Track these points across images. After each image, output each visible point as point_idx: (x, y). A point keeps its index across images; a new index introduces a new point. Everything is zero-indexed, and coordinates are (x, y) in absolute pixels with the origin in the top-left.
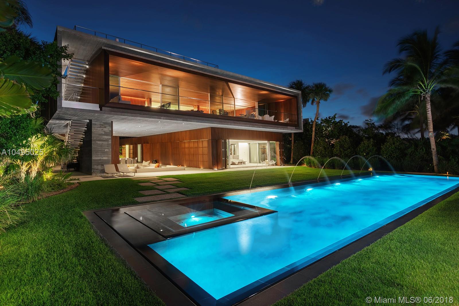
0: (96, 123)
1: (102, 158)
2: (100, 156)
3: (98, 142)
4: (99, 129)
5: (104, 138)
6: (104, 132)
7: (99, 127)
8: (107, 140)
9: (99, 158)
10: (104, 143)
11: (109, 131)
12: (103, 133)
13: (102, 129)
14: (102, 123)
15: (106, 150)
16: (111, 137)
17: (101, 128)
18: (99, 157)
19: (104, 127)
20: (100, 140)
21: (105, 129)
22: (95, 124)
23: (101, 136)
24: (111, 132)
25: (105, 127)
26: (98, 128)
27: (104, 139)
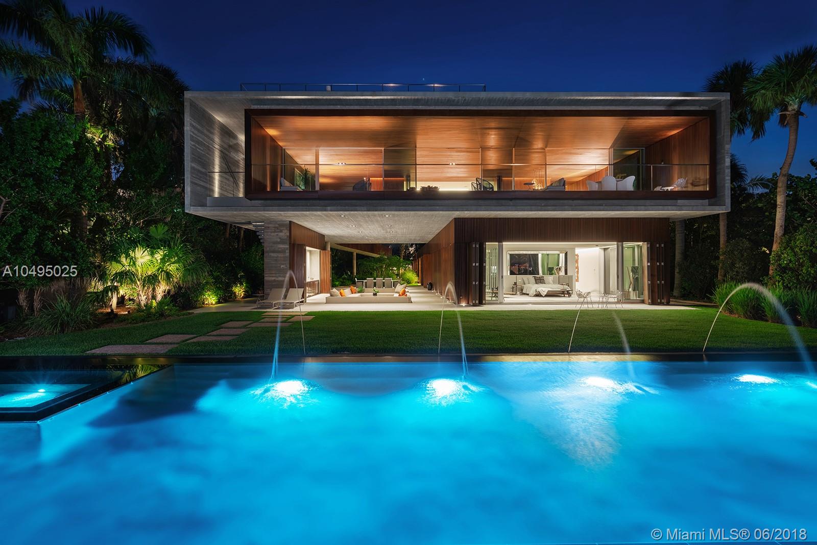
0: (270, 225)
1: (277, 279)
2: (274, 275)
3: (272, 254)
4: (273, 234)
5: (279, 248)
6: (280, 238)
7: (273, 231)
8: (283, 251)
9: (273, 279)
10: (280, 255)
11: (286, 237)
12: (279, 240)
13: (277, 235)
14: (277, 226)
15: (282, 266)
16: (288, 247)
17: (276, 233)
18: (273, 277)
19: (278, 230)
20: (274, 252)
21: (281, 234)
22: (268, 227)
23: (276, 245)
24: (288, 238)
25: (281, 231)
26: (271, 232)
27: (280, 250)
